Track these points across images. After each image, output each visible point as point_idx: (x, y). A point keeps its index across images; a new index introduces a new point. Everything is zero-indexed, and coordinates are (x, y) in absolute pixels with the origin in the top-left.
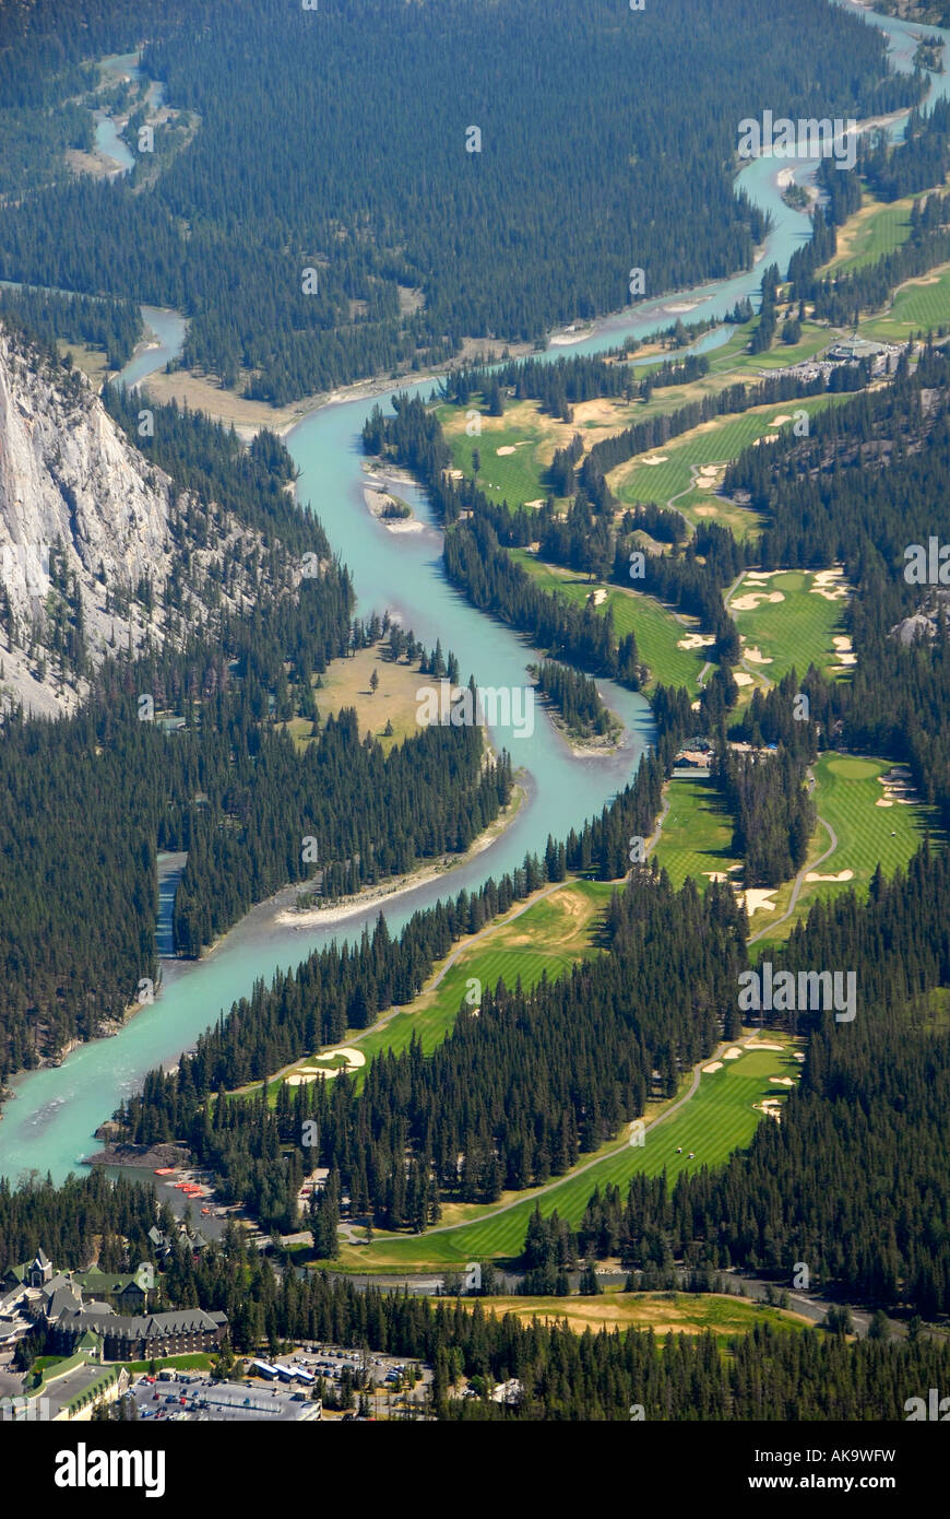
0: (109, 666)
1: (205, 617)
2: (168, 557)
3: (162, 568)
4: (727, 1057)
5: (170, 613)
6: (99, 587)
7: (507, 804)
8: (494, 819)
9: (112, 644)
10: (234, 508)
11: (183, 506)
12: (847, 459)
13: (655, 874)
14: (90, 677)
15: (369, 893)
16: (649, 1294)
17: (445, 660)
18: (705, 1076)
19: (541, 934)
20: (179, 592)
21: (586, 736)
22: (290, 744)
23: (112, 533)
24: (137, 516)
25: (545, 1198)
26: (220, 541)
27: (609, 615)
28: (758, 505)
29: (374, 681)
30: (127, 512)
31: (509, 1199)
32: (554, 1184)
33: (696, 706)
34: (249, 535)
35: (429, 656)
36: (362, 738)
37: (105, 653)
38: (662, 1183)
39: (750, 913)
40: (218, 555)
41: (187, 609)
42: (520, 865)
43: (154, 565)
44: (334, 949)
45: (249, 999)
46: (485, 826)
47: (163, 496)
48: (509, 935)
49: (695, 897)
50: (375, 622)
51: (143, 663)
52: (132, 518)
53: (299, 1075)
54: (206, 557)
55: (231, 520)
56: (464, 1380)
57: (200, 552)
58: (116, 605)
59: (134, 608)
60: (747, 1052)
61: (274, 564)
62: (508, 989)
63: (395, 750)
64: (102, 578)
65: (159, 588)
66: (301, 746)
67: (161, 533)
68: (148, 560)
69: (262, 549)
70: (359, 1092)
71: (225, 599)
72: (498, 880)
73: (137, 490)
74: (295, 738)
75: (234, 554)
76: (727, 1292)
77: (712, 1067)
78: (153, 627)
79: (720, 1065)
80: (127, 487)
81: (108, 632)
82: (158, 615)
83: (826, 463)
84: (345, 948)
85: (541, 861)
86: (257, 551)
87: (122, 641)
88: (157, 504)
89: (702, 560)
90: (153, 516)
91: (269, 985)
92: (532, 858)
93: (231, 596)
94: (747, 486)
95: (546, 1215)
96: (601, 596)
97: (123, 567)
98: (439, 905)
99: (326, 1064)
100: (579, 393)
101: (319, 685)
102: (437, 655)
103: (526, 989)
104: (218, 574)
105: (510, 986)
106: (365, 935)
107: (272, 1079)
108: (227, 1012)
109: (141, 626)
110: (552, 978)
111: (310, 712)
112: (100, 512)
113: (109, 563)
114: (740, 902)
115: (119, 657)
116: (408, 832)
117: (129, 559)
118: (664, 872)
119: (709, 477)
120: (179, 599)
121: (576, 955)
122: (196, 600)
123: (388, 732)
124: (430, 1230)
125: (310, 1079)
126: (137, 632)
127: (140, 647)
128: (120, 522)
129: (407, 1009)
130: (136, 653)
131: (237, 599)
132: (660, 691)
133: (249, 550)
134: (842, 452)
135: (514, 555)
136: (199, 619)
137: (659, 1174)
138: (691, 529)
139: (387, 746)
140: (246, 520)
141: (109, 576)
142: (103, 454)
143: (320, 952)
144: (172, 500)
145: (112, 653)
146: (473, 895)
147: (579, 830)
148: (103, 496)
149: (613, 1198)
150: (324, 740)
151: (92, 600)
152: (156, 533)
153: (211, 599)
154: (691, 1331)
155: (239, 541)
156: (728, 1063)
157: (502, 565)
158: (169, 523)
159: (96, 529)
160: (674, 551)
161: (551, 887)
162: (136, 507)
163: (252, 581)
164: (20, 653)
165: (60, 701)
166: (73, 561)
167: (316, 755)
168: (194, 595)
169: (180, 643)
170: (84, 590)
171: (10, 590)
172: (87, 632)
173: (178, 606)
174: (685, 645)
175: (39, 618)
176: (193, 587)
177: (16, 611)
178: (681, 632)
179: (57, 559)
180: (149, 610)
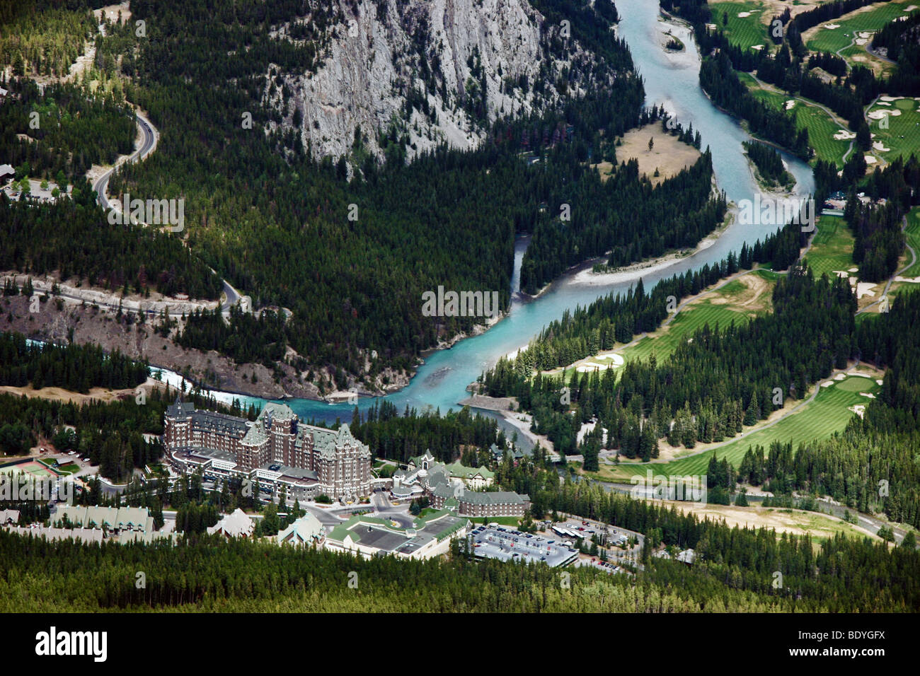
0: (498, 122)
1: (556, 99)
2: (538, 63)
3: (534, 69)
4: (836, 379)
5: (536, 95)
6: (498, 77)
7: (723, 221)
8: (714, 229)
9: (502, 110)
10: (580, 38)
11: (549, 34)
13: (804, 270)
14: (488, 129)
15: (635, 266)
16: (776, 509)
17: (694, 135)
18: (822, 389)
19: (734, 298)
20: (543, 84)
21: (774, 186)
22: (599, 176)
23: (507, 46)
24: (523, 37)
25: (721, 450)
26: (570, 56)
27: (794, 116)
28: (893, 56)
29: (651, 144)
30: (518, 35)
31: (700, 448)
32: (728, 442)
33: (840, 173)
34: (587, 53)
35: (685, 132)
36: (640, 177)
37: (498, 115)
38: (789, 447)
39: (859, 297)
40: (568, 64)
41: (548, 94)
42: (726, 258)
44: (611, 297)
45: (560, 321)
46: (708, 234)
47: (538, 27)
48: (715, 298)
49: (827, 284)
50: (655, 109)
51: (518, 122)
52: (520, 39)
53: (585, 366)
54: (560, 64)
55: (577, 44)
56: (663, 545)
57: (558, 61)
58: (508, 89)
59: (516, 90)
60: (848, 377)
61: (600, 73)
62: (710, 329)
63: (659, 184)
64: (500, 73)
65: (531, 81)
66: (604, 178)
67: (536, 48)
68: (526, 64)
69: (593, 63)
70: (618, 379)
71: (569, 90)
72: (711, 266)
73: (524, 23)
74: (602, 173)
75: (577, 63)
76: (823, 512)
77: (827, 384)
78: (527, 103)
79: (832, 383)
80: (518, 21)
81: (500, 103)
82: (530, 96)
84: (618, 297)
85: (738, 256)
86: (590, 64)
87: (508, 110)
88: (535, 32)
89: (853, 88)
90: (532, 38)
91: (572, 314)
92: (733, 254)
93: (574, 89)
94: (886, 44)
95: (720, 459)
96: (791, 104)
97: (512, 67)
98: (675, 276)
99: (600, 362)
101: (619, 144)
102: (690, 132)
103: (721, 330)
104: (569, 76)
105: (712, 328)
106: (630, 291)
107: (569, 368)
108: (547, 327)
109: (519, 101)
110: (737, 325)
111: (612, 159)
113: (504, 64)
114: (853, 290)
115: (506, 118)
116: (661, 233)
117: (516, 62)
118: (810, 268)
119: (864, 38)
120: (543, 88)
121: (753, 312)
122: (553, 89)
123: (657, 174)
124: (652, 461)
125: (591, 369)
126: (517, 106)
127: (519, 113)
128: (512, 40)
129: (651, 335)
130: (516, 116)
131: (577, 91)
132: (820, 163)
133: (586, 62)
135: (742, 77)
136: (553, 100)
137: (788, 442)
138: (850, 67)
139: (654, 183)
140: (586, 45)
141: (504, 71)
143: (603, 298)
144: (544, 30)
145: (502, 115)
146: (696, 273)
147: (762, 241)
148: (504, 25)
149: (760, 453)
150: (618, 177)
151: (493, 86)
152: (533, 48)
153: (561, 89)
154: (798, 532)
155: (580, 56)
156: (837, 382)
157: (735, 81)
158: (541, 43)
160: (838, 81)
161: (743, 272)
162: (522, 32)
163: (586, 80)
164: (450, 112)
165: (470, 141)
166: (485, 62)
167: (612, 184)
168: (552, 86)
169: (540, 113)
170: (489, 79)
171: (446, 76)
172: (489, 101)
173: (542, 92)
174: (838, 137)
175: (461, 92)
176: (552, 81)
177: (448, 87)
178: (836, 128)
179: (475, 59)
180: (525, 91)
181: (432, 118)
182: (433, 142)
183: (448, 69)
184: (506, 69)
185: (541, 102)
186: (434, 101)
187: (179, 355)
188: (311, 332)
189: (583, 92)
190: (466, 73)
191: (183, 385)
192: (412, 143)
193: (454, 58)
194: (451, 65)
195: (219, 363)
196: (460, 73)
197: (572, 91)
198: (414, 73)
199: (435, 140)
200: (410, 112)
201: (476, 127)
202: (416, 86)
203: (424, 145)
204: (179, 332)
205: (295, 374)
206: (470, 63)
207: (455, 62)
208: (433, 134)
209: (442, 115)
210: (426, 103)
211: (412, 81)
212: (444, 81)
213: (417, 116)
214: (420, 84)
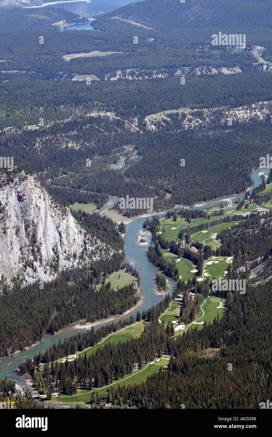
0: (63, 272)
1: (88, 261)
2: (82, 248)
3: (79, 251)
5: (80, 260)
6: (64, 254)
9: (65, 266)
10: (100, 238)
11: (87, 237)
12: (243, 233)
14: (58, 273)
20: (82, 256)
23: (69, 242)
24: (76, 239)
26: (95, 245)
28: (222, 242)
29: (119, 277)
30: (73, 238)
33: (187, 285)
34: (102, 244)
36: (111, 289)
37: (63, 268)
40: (94, 248)
41: (84, 260)
43: (78, 250)
47: (83, 235)
51: (71, 271)
52: (74, 240)
54: (90, 249)
55: (99, 241)
58: (68, 258)
59: (72, 259)
61: (107, 251)
64: (65, 252)
65: (78, 255)
66: (98, 290)
67: (81, 243)
69: (105, 247)
73: (76, 234)
74: (97, 288)
75: (97, 248)
78: (75, 263)
80: (74, 233)
81: (64, 264)
82: (77, 261)
83: (238, 234)
85: (134, 317)
86: (103, 248)
87: (67, 266)
88: (81, 237)
90: (80, 239)
93: (95, 257)
94: (221, 238)
96: (179, 260)
97: (71, 250)
100: (194, 216)
102: (135, 272)
104: (93, 253)
109: (73, 263)
112: (67, 238)
113: (67, 249)
115: (66, 269)
117: (72, 248)
119: (214, 236)
120: (83, 257)
122: (87, 258)
126: (71, 264)
127: (71, 267)
128: (71, 240)
130: (70, 268)
131: (96, 258)
133: (101, 247)
134: (242, 231)
136: (86, 262)
140: (102, 241)
141: (67, 252)
142: (69, 225)
144: (85, 236)
148: (68, 235)
151: (62, 257)
152: (80, 243)
153: (90, 257)
155: (99, 245)
158: (84, 241)
159: (65, 241)
162: (75, 237)
163: (101, 254)
164: (42, 268)
165: (50, 278)
166: (59, 248)
168: (86, 257)
169: (80, 267)
170: (61, 255)
171: (43, 254)
172: (60, 264)
173: (82, 259)
174: (192, 271)
175: (49, 260)
176: (87, 254)
177: (43, 258)
178: (192, 268)
179: (55, 248)
180: (75, 259)
181: (35, 271)
182: (34, 279)
183: (44, 252)
184: (68, 251)
185: (81, 263)
186: (36, 264)
189: (98, 258)
190: (52, 253)
192: (26, 280)
193: (47, 248)
194: (45, 251)
196: (49, 253)
197: (94, 258)
198: (29, 253)
199: (35, 278)
200: (26, 268)
201: (53, 273)
202: (30, 258)
203: (31, 281)
206: (53, 250)
207: (47, 249)
208: (34, 276)
209: (39, 269)
210: (33, 265)
211: (28, 257)
212: (41, 256)
213: (29, 269)
214: (31, 258)
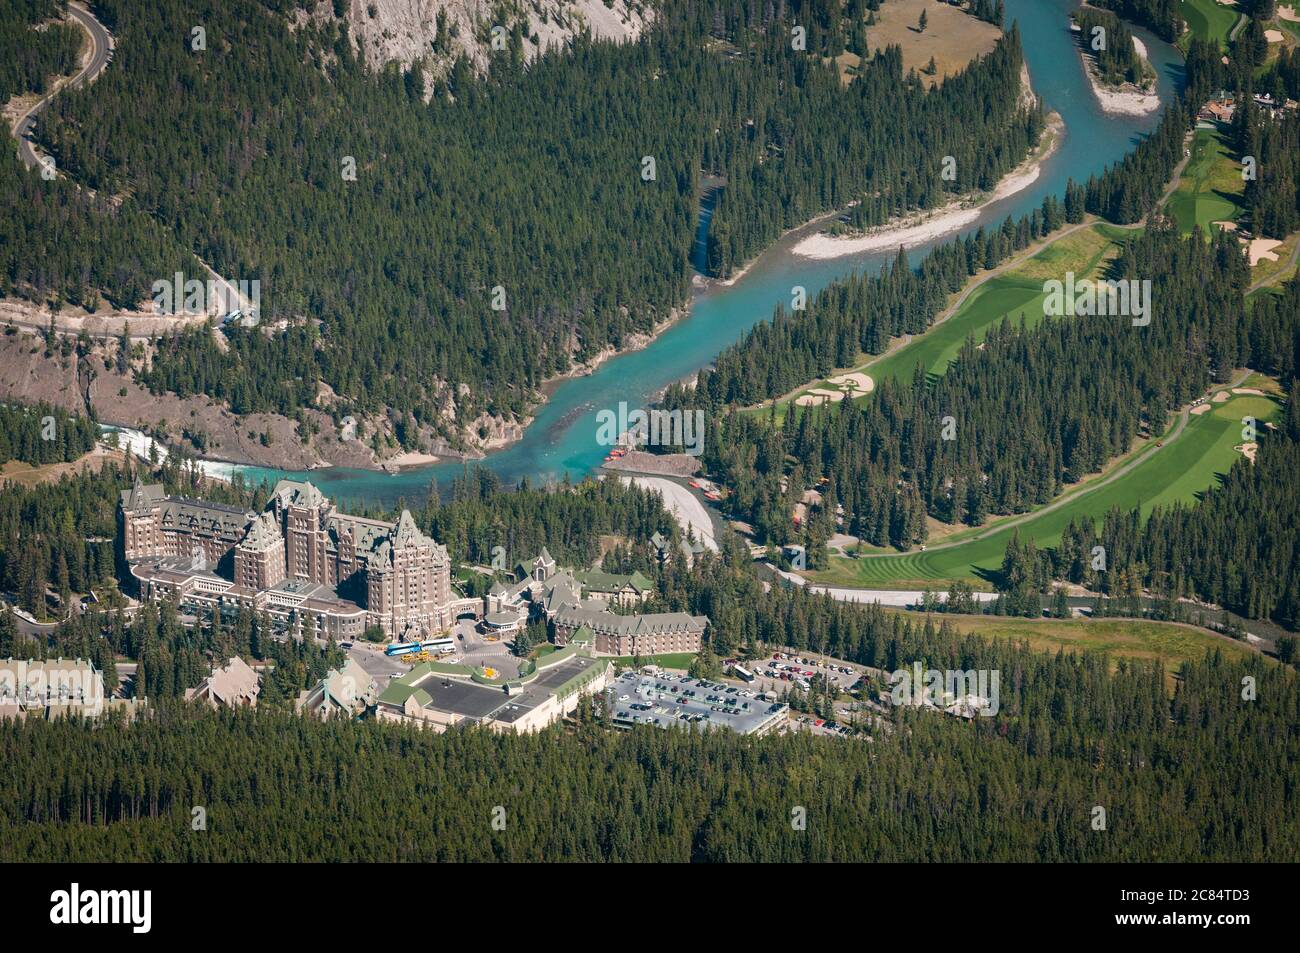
4: (1214, 400)
7: (1037, 145)
8: (1022, 160)
18: (1193, 418)
22: (837, 78)
25: (1026, 526)
29: (923, 19)
31: (993, 523)
32: (1039, 512)
36: (905, 75)
38: (1136, 514)
39: (1253, 262)
42: (1039, 207)
45: (769, 323)
46: (1013, 167)
49: (1202, 245)
53: (810, 396)
60: (1234, 397)
62: (1012, 326)
63: (934, 87)
66: (846, 80)
72: (1016, 219)
74: (841, 73)
77: (1200, 409)
79: (1208, 407)
84: (865, 278)
85: (1059, 202)
91: (789, 312)
92: (1051, 201)
95: (1024, 542)
98: (958, 240)
99: (835, 387)
101: (871, 22)
103: (1030, 327)
105: (1015, 324)
106: (884, 268)
107: (781, 400)
114: (1244, 251)
123: (932, 70)
124: (914, 550)
125: (817, 401)
137: (1132, 509)
139: (927, 82)
146: (991, 232)
147: (1099, 174)
149: (1088, 528)
150: (868, 76)
156: (1214, 406)
161: (1067, 229)
165: (627, 26)
167: (861, 88)
187: (147, 404)
188: (361, 356)
191: (154, 453)
195: (212, 415)
199: (570, 26)
203: (551, 37)
204: (145, 364)
205: (334, 428)
